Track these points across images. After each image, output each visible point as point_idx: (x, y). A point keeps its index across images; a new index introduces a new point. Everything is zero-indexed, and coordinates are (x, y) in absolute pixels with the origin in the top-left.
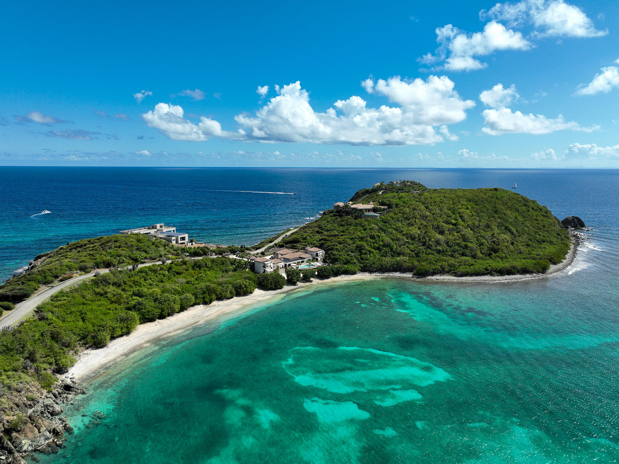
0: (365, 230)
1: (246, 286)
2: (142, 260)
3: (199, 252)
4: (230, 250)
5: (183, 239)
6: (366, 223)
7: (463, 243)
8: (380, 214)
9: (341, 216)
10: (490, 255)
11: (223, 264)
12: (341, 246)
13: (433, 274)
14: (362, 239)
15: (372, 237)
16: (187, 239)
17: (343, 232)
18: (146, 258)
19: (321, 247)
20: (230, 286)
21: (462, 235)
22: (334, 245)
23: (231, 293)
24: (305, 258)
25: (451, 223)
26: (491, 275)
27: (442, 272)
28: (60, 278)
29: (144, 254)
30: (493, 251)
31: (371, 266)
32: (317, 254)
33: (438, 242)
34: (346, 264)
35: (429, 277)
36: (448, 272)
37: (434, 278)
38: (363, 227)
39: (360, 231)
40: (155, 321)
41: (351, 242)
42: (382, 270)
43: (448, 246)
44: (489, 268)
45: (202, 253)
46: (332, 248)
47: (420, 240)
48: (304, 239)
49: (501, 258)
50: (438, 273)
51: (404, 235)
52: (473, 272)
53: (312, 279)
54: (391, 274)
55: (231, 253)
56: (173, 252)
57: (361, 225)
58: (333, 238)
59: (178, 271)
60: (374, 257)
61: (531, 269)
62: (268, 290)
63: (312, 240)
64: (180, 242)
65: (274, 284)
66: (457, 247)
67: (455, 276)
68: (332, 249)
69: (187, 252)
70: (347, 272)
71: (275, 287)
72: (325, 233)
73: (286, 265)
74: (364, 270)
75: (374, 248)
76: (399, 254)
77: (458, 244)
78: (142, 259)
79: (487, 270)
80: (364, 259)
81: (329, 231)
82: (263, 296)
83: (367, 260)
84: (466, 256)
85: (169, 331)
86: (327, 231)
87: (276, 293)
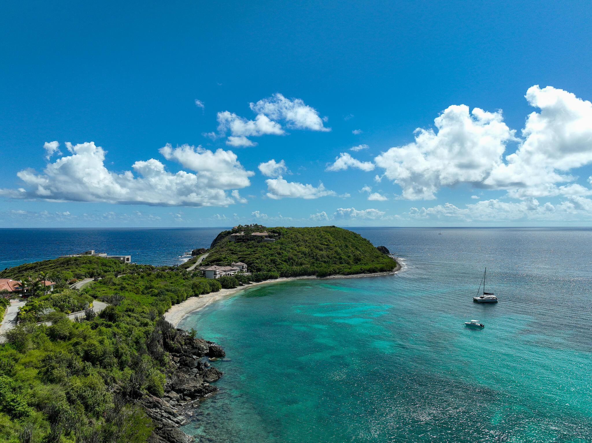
0: (270, 249)
1: (217, 284)
4: (169, 269)
6: (269, 245)
7: (338, 257)
8: (275, 239)
9: (245, 242)
10: (357, 263)
12: (259, 260)
13: (330, 274)
14: (272, 255)
15: (279, 254)
16: (130, 260)
17: (254, 252)
19: (242, 262)
21: (335, 251)
22: (253, 260)
23: (210, 288)
24: (236, 270)
25: (324, 245)
26: (365, 273)
27: (335, 273)
30: (357, 260)
31: (286, 273)
32: (243, 266)
33: (322, 256)
34: (268, 271)
35: (328, 277)
36: (338, 273)
37: (331, 277)
38: (268, 247)
39: (267, 250)
41: (265, 258)
42: (295, 275)
43: (329, 258)
44: (362, 269)
46: (253, 262)
47: (310, 255)
48: (224, 258)
49: (365, 264)
50: (333, 274)
51: (298, 252)
52: (354, 272)
53: (250, 282)
54: (301, 277)
57: (265, 246)
58: (249, 256)
60: (285, 267)
61: (385, 269)
62: (228, 289)
63: (231, 258)
66: (335, 259)
67: (344, 275)
68: (253, 263)
70: (272, 277)
71: (233, 286)
72: (240, 253)
73: (226, 274)
74: (282, 276)
75: (282, 261)
76: (301, 264)
77: (335, 257)
79: (362, 270)
80: (279, 268)
81: (241, 252)
82: (227, 292)
83: (282, 269)
84: (343, 263)
86: (240, 252)
87: (236, 290)
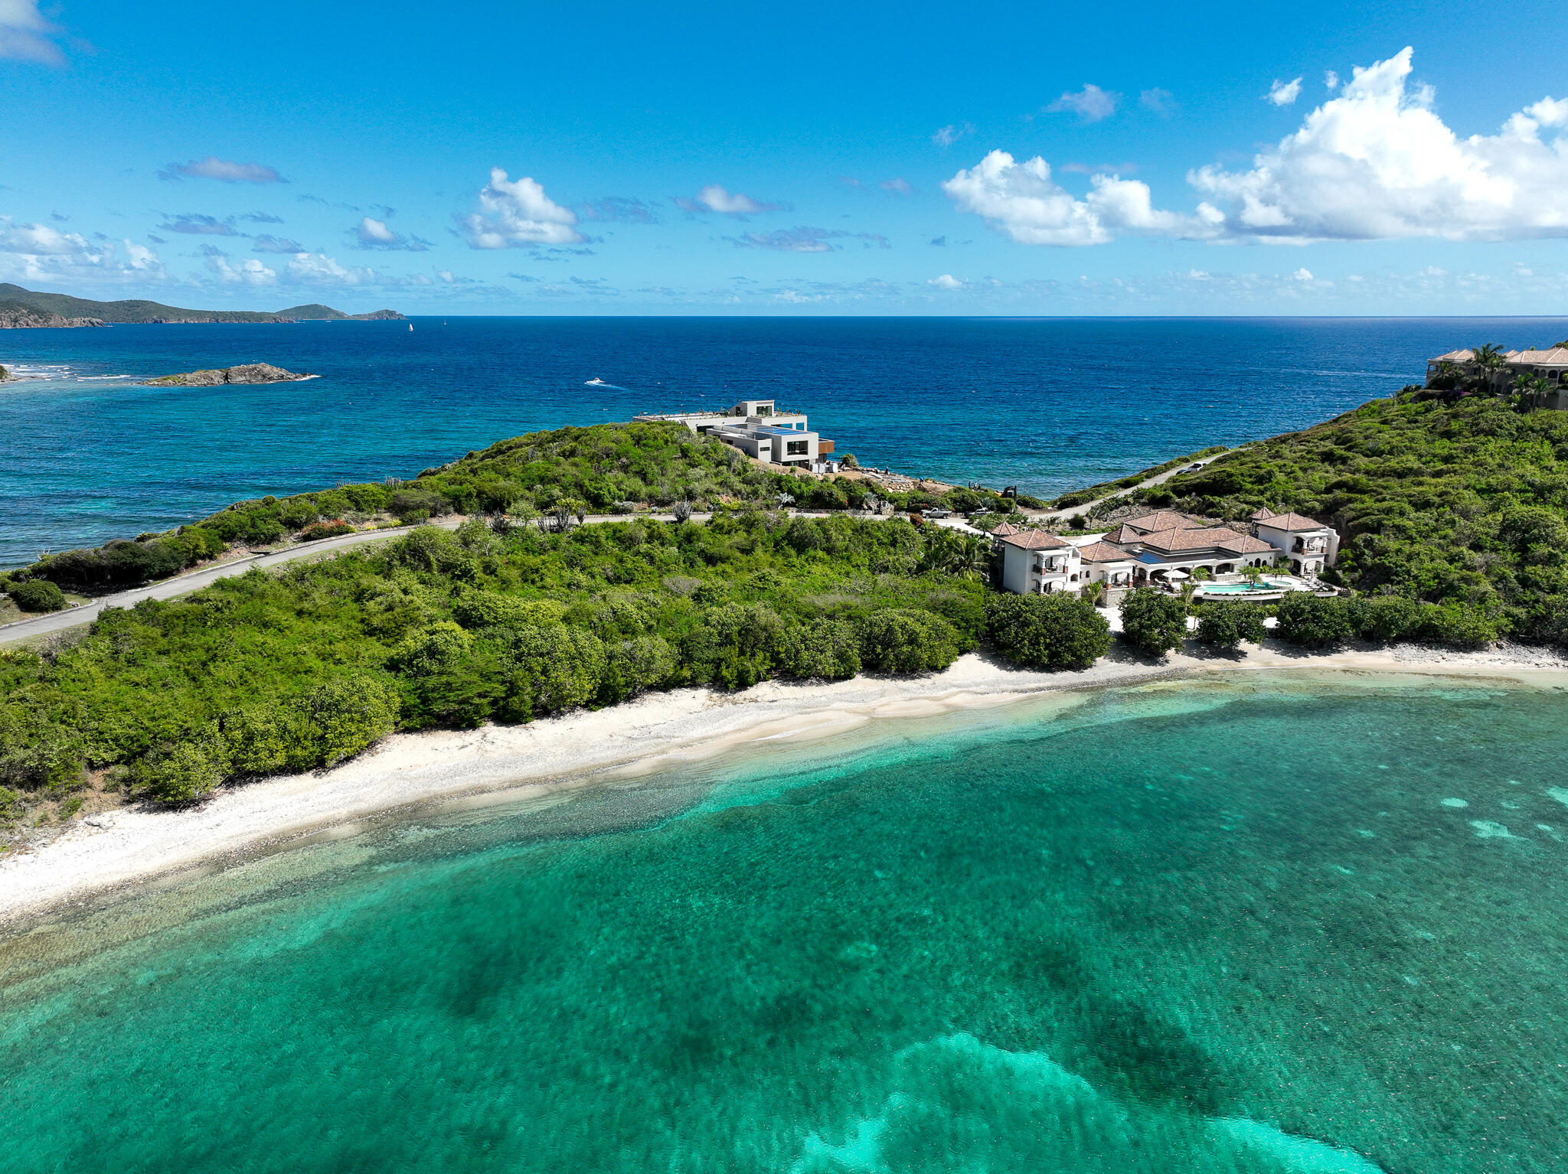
1: (912, 640)
2: (617, 503)
3: (831, 495)
4: (954, 501)
5: (802, 447)
9: (1450, 401)
11: (894, 543)
12: (1427, 517)
16: (813, 453)
17: (1447, 459)
18: (633, 497)
19: (1326, 515)
20: (844, 631)
22: (1389, 511)
23: (842, 657)
24: (1237, 555)
28: (306, 530)
29: (635, 484)
32: (1300, 541)
34: (1432, 596)
38: (1554, 442)
39: (1537, 460)
40: (473, 726)
41: (1478, 503)
45: (843, 498)
46: (1380, 522)
48: (1260, 480)
53: (1243, 645)
55: (957, 511)
56: (739, 486)
57: (1546, 434)
58: (1394, 483)
59: (712, 550)
62: (1019, 666)
63: (1291, 486)
64: (785, 457)
65: (1047, 646)
68: (1377, 528)
69: (790, 492)
70: (1427, 636)
71: (1051, 657)
72: (1362, 461)
73: (1141, 573)
78: (620, 499)
80: (1536, 584)
81: (1380, 453)
82: (983, 688)
86: (1376, 453)
87: (1049, 684)
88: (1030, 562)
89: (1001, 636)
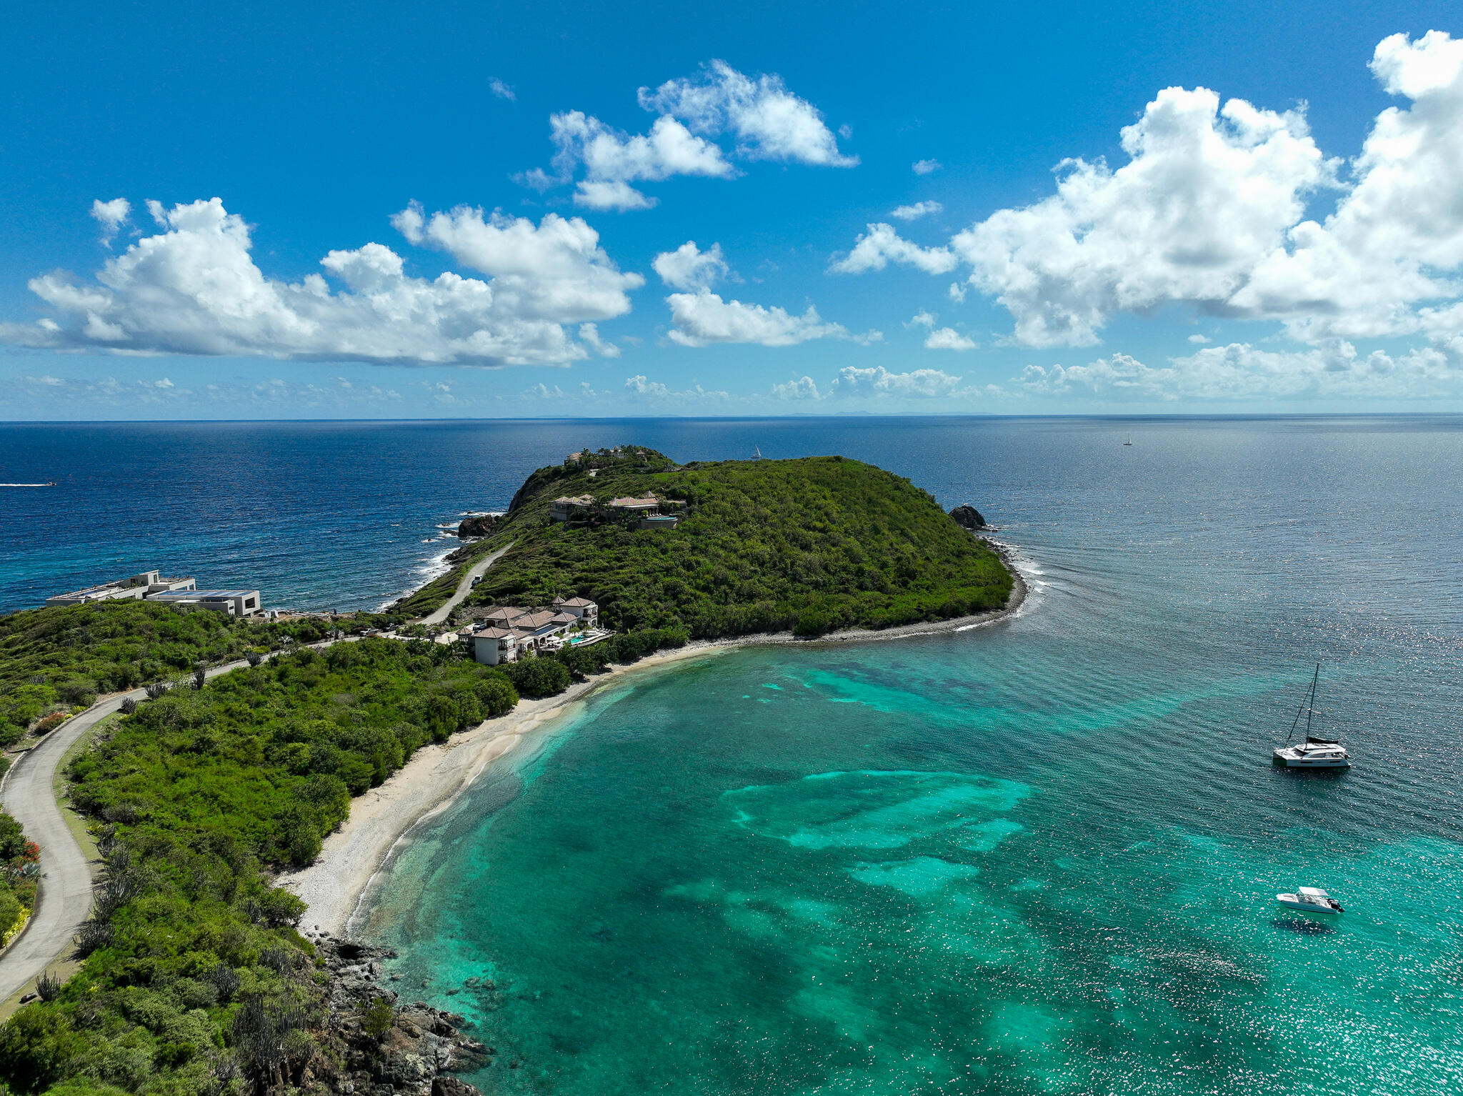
0: (664, 552)
3: (311, 631)
4: (373, 622)
6: (661, 538)
7: (853, 567)
8: (677, 516)
9: (593, 527)
10: (905, 584)
11: (393, 653)
12: (632, 588)
13: (832, 629)
14: (668, 571)
15: (689, 567)
16: (258, 604)
17: (618, 559)
18: (201, 657)
19: (583, 593)
20: (475, 697)
21: (846, 551)
22: (615, 589)
24: (565, 624)
25: (814, 529)
26: (929, 621)
27: (846, 623)
28: (32, 725)
30: (906, 576)
31: (708, 626)
32: (586, 610)
33: (809, 568)
34: (656, 626)
35: (827, 637)
36: (856, 623)
37: (837, 636)
38: (656, 546)
39: (655, 555)
40: (365, 792)
41: (648, 580)
42: (733, 631)
43: (829, 572)
44: (923, 607)
46: (614, 595)
47: (775, 565)
48: (534, 582)
49: (927, 589)
50: (839, 627)
51: (742, 557)
52: (900, 618)
53: (609, 665)
54: (753, 639)
57: (649, 541)
58: (604, 574)
60: (705, 606)
61: (986, 604)
62: (539, 698)
63: (554, 583)
64: (245, 611)
65: (551, 683)
66: (844, 575)
67: (871, 629)
68: (615, 598)
69: (288, 633)
70: (667, 644)
71: (554, 688)
72: (578, 565)
73: (536, 641)
74: (697, 636)
75: (697, 588)
76: (751, 597)
77: (845, 569)
78: (197, 659)
79: (921, 611)
80: (689, 613)
81: (583, 560)
82: (540, 711)
83: (696, 614)
84: (866, 589)
85: (420, 807)
86: (579, 560)
87: (561, 701)
88: (498, 644)
89: (527, 684)
